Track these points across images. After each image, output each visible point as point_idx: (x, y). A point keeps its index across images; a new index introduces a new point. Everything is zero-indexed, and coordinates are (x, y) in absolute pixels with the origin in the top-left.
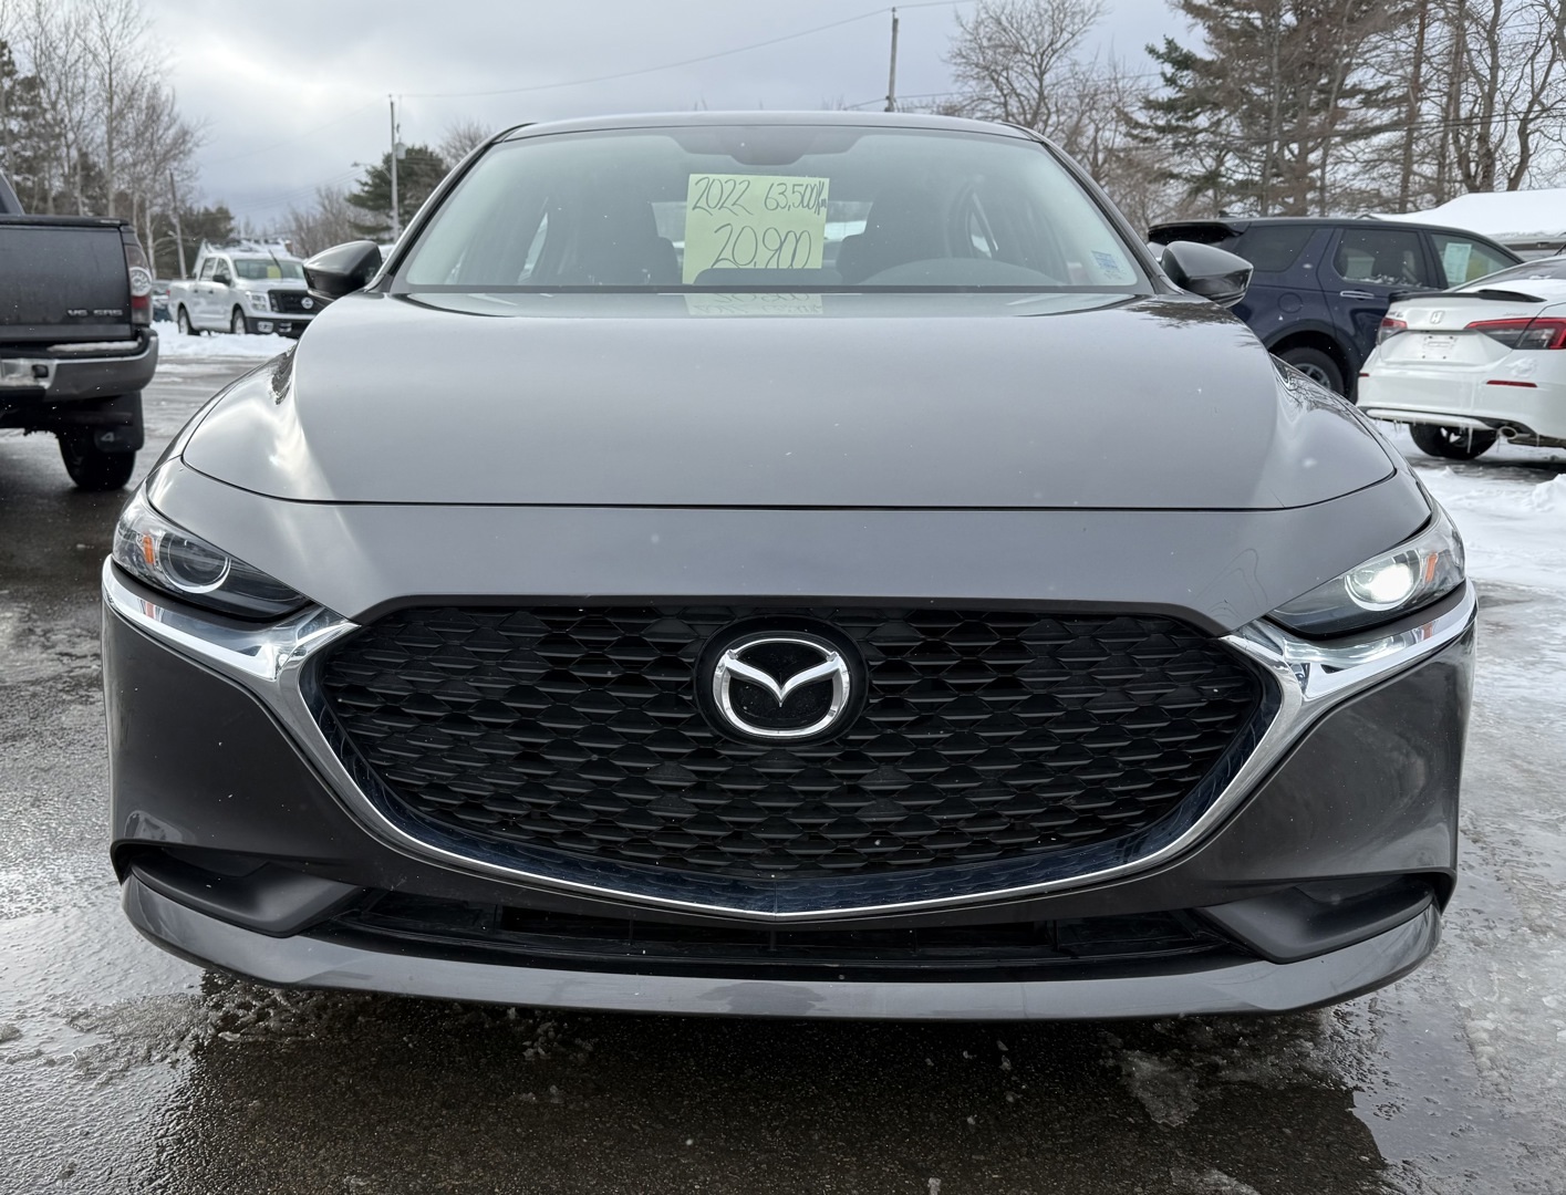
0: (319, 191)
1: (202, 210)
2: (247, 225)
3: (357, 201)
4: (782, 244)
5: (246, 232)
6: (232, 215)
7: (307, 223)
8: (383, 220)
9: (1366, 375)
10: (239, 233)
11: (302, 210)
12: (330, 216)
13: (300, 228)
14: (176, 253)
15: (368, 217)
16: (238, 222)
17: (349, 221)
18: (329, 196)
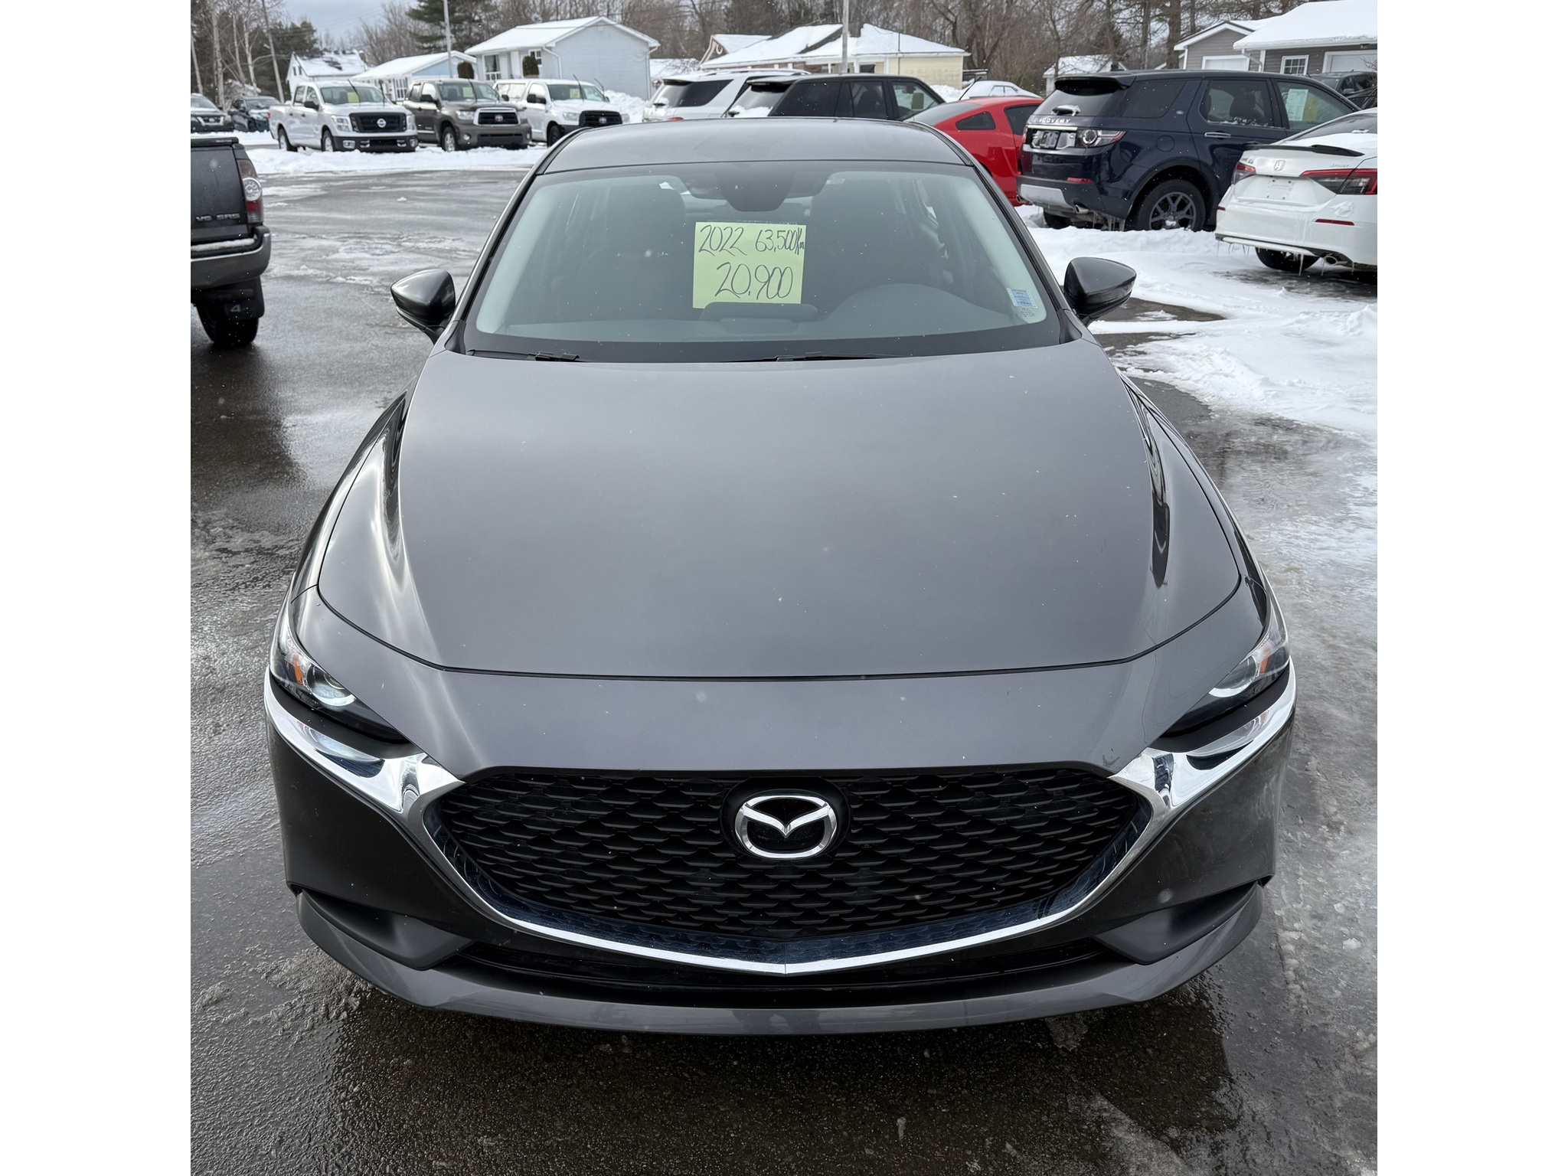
0: (383, 6)
1: (289, 26)
2: (327, 36)
3: (415, 15)
4: (770, 278)
5: (327, 42)
6: (314, 29)
7: (376, 35)
8: (437, 31)
9: (1223, 209)
10: (321, 43)
11: (371, 24)
12: (394, 27)
13: (371, 38)
14: (271, 64)
15: (424, 27)
16: (319, 34)
17: (410, 32)
18: (392, 11)
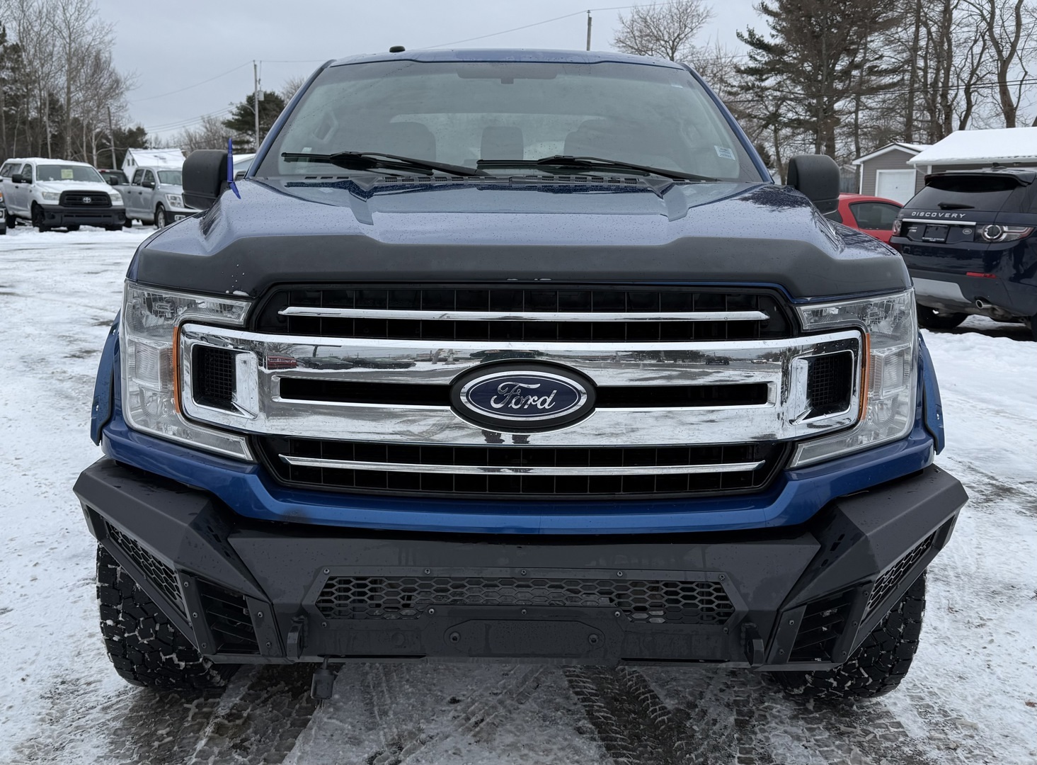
1: (127, 130)
2: (156, 139)
3: (229, 124)
5: (156, 143)
6: (146, 132)
7: (195, 140)
8: (248, 138)
10: (151, 143)
11: (192, 131)
12: (210, 134)
14: (111, 157)
16: (150, 136)
17: (223, 137)
18: (209, 122)
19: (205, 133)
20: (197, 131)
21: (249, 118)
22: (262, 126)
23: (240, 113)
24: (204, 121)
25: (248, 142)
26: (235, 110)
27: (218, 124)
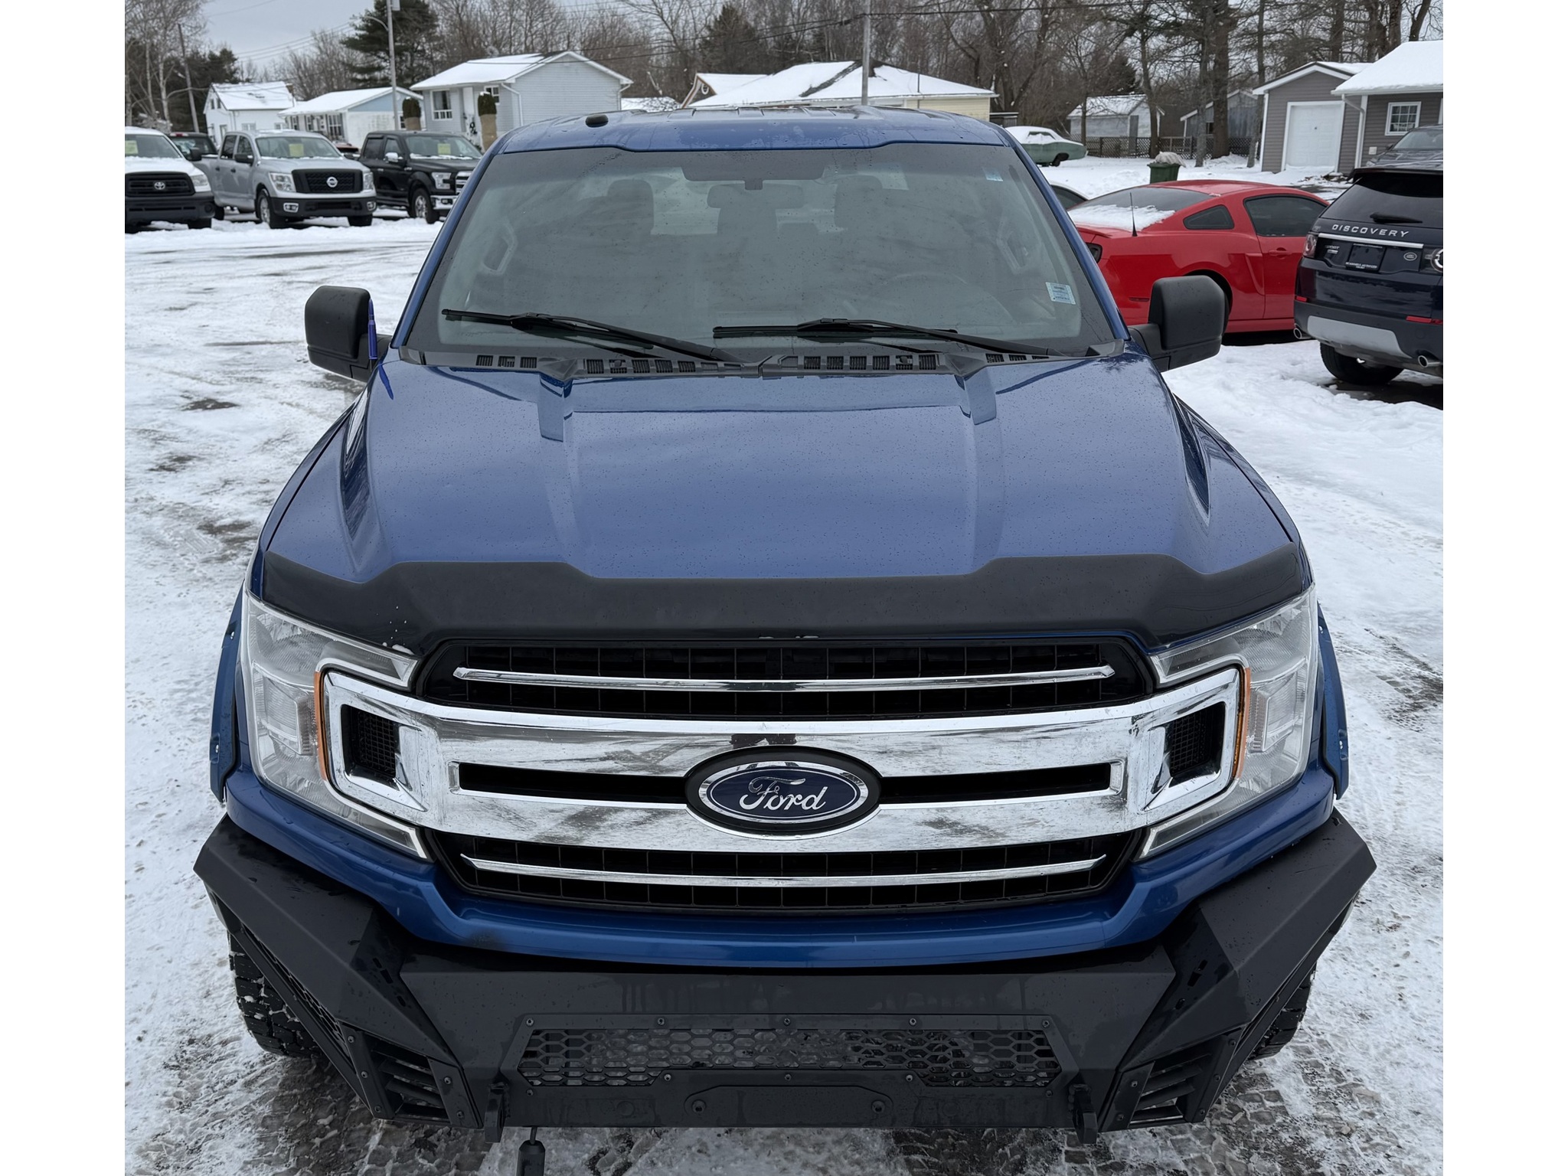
0: (314, 34)
1: (208, 53)
2: (250, 65)
3: (351, 43)
5: (249, 72)
6: (236, 56)
7: (305, 65)
8: (377, 62)
10: (242, 72)
11: (299, 54)
12: (325, 56)
13: (299, 69)
15: (359, 57)
16: (241, 62)
17: (343, 63)
18: (323, 39)
19: (318, 56)
20: (307, 53)
21: (380, 33)
22: (398, 44)
23: (367, 26)
24: (315, 39)
25: (380, 69)
26: (359, 23)
27: (336, 42)
